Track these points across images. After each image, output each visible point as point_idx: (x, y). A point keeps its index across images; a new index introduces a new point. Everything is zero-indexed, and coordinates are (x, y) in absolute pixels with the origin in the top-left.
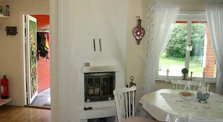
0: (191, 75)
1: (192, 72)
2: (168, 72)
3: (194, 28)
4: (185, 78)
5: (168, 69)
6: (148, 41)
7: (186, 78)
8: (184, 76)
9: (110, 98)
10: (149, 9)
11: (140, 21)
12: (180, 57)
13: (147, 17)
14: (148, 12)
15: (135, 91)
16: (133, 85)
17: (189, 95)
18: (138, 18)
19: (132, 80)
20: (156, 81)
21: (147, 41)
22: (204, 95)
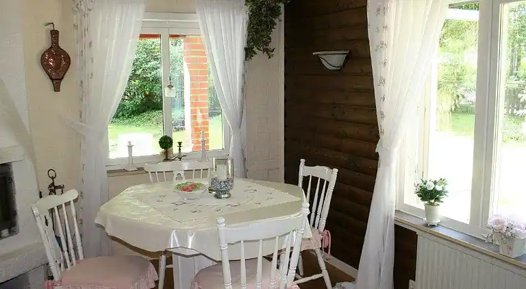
0: (180, 149)
1: (180, 143)
2: (130, 147)
3: (147, 49)
4: (167, 157)
5: (130, 142)
6: (82, 82)
7: (170, 156)
8: (166, 153)
9: (5, 232)
10: (78, 5)
11: (55, 34)
12: (123, 115)
13: (74, 26)
14: (75, 12)
15: (75, 201)
16: (56, 190)
17: (194, 187)
18: (50, 27)
19: (53, 178)
20: (109, 172)
21: (79, 82)
22: (225, 182)
